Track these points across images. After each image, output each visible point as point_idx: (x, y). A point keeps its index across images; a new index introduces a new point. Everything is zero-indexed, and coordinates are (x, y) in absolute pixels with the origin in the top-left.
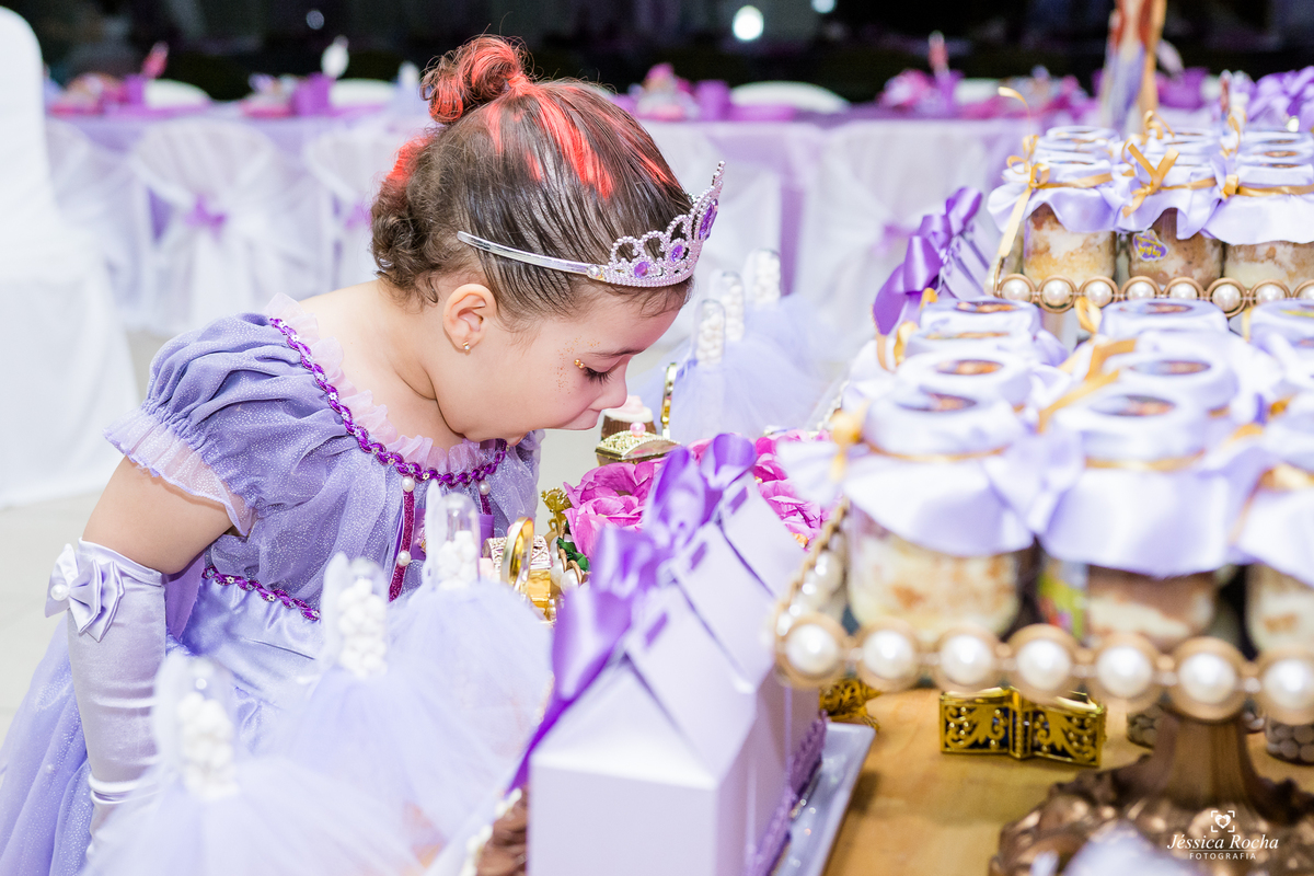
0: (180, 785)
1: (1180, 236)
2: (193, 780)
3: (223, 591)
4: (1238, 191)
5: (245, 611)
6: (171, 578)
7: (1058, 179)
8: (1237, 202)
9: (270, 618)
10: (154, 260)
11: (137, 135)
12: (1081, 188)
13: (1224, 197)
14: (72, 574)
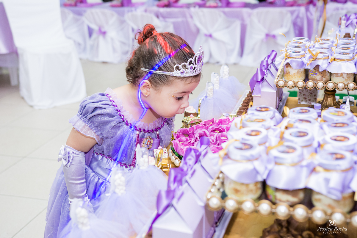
0: (77, 226)
1: (320, 71)
2: (80, 226)
3: (97, 156)
4: (334, 60)
5: (102, 161)
6: (85, 153)
7: (292, 56)
8: (334, 62)
9: (108, 163)
10: (89, 42)
11: (85, 11)
12: (297, 59)
13: (330, 62)
14: (63, 152)
